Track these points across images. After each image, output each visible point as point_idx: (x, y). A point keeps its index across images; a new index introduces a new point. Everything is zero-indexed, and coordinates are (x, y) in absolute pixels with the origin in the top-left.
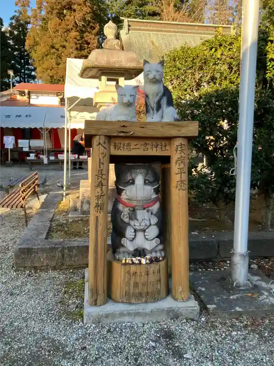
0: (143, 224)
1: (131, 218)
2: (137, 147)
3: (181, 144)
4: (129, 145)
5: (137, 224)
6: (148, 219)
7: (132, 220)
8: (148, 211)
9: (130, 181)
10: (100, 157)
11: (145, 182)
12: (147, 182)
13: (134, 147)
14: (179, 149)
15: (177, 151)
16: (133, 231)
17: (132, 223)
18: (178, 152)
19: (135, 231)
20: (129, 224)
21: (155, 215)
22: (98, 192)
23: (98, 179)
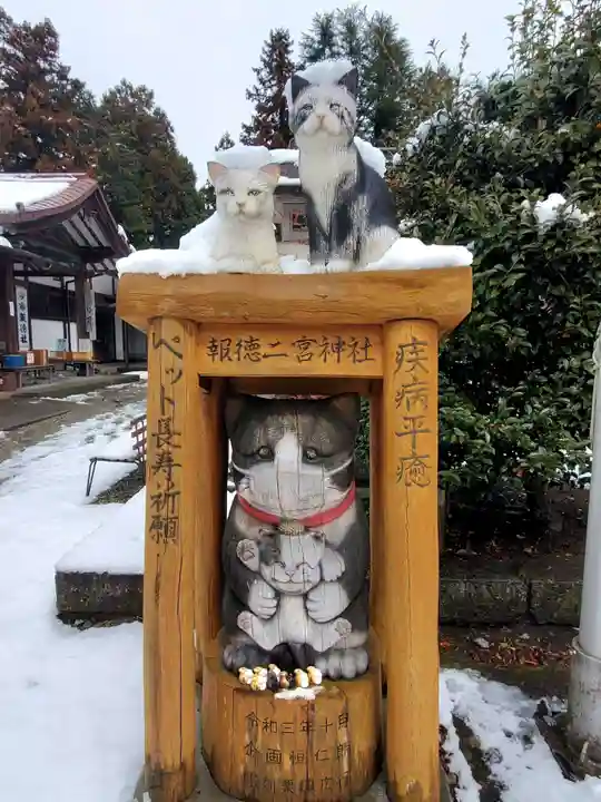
0: (299, 577)
1: (264, 559)
2: (277, 350)
3: (414, 339)
4: (252, 344)
5: (281, 576)
6: (314, 564)
7: (267, 564)
8: (317, 538)
9: (262, 452)
10: (164, 383)
11: (305, 454)
12: (312, 454)
13: (269, 351)
14: (408, 356)
15: (400, 362)
16: (271, 594)
17: (267, 571)
18: (406, 366)
19: (278, 595)
20: (258, 575)
21: (339, 549)
22: (159, 486)
23: (159, 446)
